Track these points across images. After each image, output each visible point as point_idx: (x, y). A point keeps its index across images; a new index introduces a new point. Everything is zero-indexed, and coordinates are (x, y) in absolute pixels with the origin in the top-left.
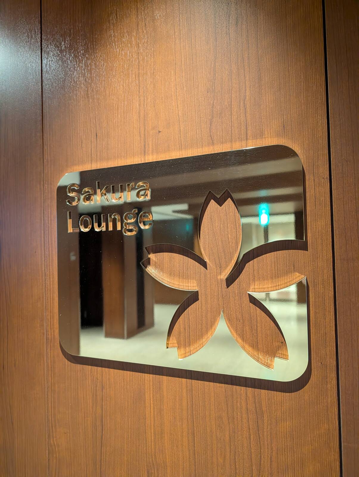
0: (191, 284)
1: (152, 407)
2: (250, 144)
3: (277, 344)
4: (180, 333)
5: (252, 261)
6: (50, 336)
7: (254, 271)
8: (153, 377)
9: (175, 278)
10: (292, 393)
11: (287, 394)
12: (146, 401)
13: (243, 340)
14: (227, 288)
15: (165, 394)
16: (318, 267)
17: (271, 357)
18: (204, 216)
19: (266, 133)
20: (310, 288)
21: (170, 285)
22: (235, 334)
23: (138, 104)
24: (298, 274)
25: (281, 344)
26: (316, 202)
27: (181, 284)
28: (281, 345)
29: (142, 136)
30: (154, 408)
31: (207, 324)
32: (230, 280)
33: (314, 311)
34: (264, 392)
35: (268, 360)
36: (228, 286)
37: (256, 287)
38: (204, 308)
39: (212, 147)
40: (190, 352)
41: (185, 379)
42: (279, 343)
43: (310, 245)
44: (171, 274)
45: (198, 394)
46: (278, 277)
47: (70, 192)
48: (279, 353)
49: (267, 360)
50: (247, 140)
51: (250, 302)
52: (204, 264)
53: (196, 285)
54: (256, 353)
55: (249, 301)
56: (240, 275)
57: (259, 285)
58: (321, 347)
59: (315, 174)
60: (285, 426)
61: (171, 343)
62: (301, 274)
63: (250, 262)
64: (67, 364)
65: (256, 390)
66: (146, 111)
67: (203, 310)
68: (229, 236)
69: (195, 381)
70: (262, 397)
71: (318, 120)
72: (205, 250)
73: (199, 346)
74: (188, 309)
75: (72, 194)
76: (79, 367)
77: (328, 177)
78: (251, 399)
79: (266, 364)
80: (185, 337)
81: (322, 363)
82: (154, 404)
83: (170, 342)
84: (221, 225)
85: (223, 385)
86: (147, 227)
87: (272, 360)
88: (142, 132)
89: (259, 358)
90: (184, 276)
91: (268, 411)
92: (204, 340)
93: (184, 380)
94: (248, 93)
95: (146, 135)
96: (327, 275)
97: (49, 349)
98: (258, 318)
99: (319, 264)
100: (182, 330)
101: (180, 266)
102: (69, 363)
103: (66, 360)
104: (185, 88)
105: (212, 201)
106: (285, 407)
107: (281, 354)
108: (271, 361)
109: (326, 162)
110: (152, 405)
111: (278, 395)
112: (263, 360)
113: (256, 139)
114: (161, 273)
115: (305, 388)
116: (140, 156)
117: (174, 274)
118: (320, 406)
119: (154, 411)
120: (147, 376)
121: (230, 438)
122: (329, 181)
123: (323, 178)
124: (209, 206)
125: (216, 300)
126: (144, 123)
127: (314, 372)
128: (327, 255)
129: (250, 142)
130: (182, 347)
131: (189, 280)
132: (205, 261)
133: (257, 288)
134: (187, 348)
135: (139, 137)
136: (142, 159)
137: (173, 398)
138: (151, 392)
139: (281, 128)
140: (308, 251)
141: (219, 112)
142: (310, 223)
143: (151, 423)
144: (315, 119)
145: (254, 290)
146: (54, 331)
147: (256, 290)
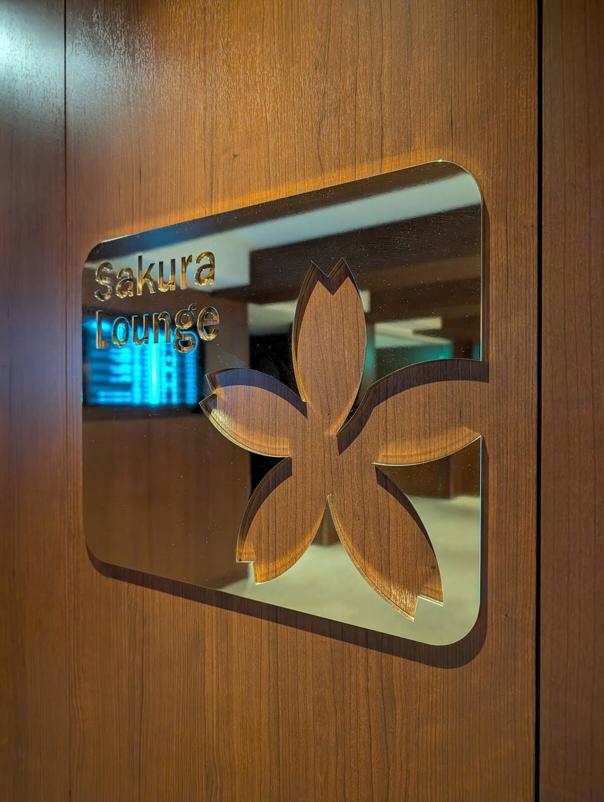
0: (280, 444)
1: (215, 665)
2: (387, 165)
3: (424, 570)
4: (260, 535)
5: (384, 402)
7: (386, 421)
8: (217, 612)
9: (255, 434)
10: (449, 669)
11: (439, 669)
12: (206, 652)
13: (364, 555)
14: (339, 454)
15: (235, 643)
16: (507, 416)
17: (413, 595)
19: (417, 139)
20: (491, 460)
21: (247, 445)
22: (351, 543)
24: (467, 430)
25: (431, 570)
26: (510, 280)
27: (264, 444)
28: (432, 572)
29: (208, 166)
30: (218, 667)
33: (496, 508)
34: (398, 661)
36: (341, 451)
39: (320, 177)
40: (276, 572)
41: (267, 621)
43: (492, 371)
44: (248, 425)
45: (286, 649)
46: (430, 436)
47: (101, 278)
50: (382, 157)
51: (378, 483)
52: (302, 408)
53: (288, 447)
54: (385, 584)
55: (376, 482)
56: (363, 431)
57: (394, 449)
58: (507, 583)
59: (508, 218)
60: (434, 732)
61: (245, 553)
62: (474, 430)
63: (381, 404)
65: (384, 654)
67: (299, 495)
69: (283, 626)
70: (394, 670)
71: (520, 101)
73: (289, 562)
74: (274, 491)
75: (104, 281)
77: (536, 225)
78: (374, 672)
79: (402, 606)
80: (268, 543)
81: (507, 616)
82: (217, 659)
83: (244, 551)
84: (333, 332)
85: (328, 639)
86: (212, 337)
88: (208, 158)
89: (391, 595)
90: (270, 430)
91: (404, 698)
92: (298, 551)
93: (265, 622)
94: (386, 62)
95: (215, 164)
96: (526, 434)
98: (392, 516)
99: (509, 410)
100: (263, 529)
101: (263, 410)
102: (99, 574)
103: (95, 569)
105: (319, 283)
106: (434, 695)
107: (432, 590)
109: (531, 192)
110: (215, 662)
111: (423, 671)
113: (399, 154)
115: (472, 661)
116: (203, 205)
117: (253, 425)
118: (500, 702)
119: (217, 673)
120: (208, 609)
121: (337, 740)
122: (536, 231)
123: (525, 227)
124: (313, 294)
125: (319, 477)
126: (212, 142)
127: (492, 634)
128: (527, 392)
129: (388, 161)
130: (263, 560)
131: (278, 437)
132: (304, 401)
134: (271, 564)
135: (203, 169)
136: (207, 210)
137: (247, 653)
138: (214, 637)
139: (446, 125)
140: (488, 382)
141: (334, 106)
142: (494, 325)
143: (213, 692)
144: (513, 101)
145: (385, 459)
147: (390, 460)
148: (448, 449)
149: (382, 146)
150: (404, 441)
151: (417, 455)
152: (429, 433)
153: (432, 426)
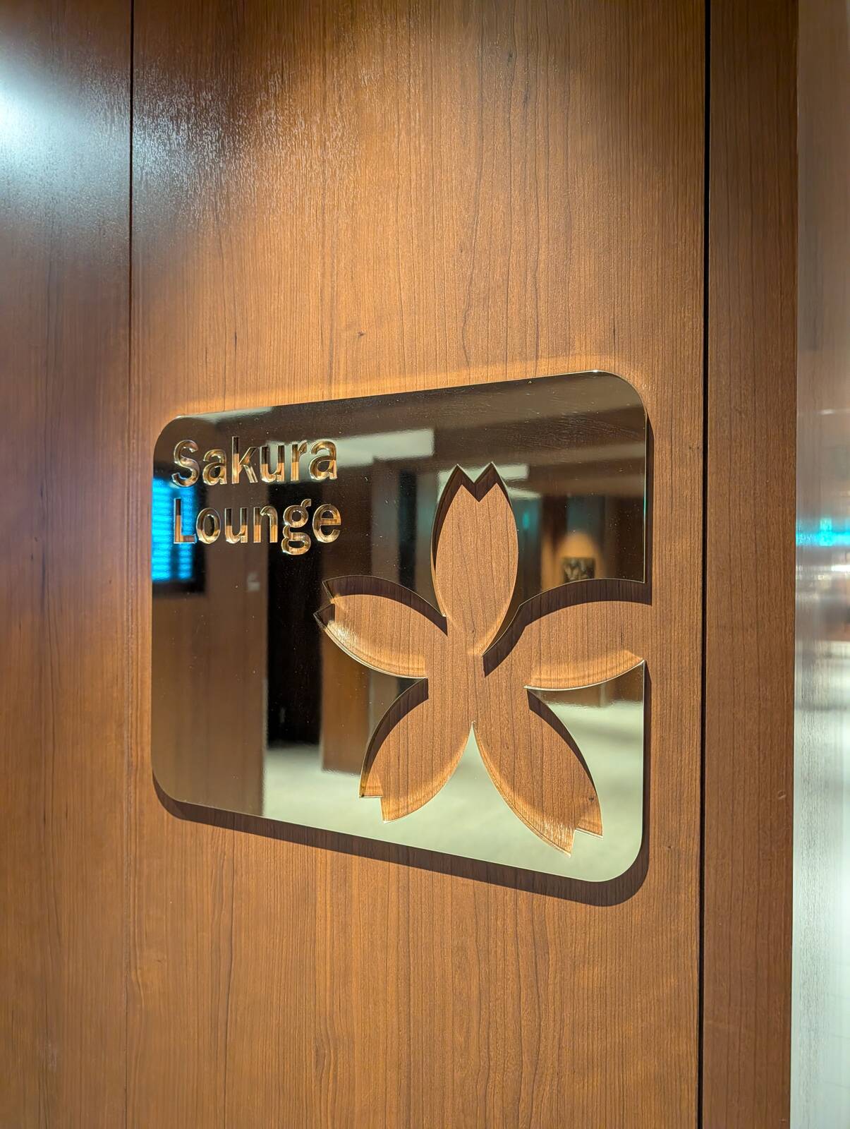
0: (413, 664)
1: (329, 919)
2: (543, 367)
3: (581, 802)
4: (388, 765)
5: (537, 621)
6: (134, 759)
7: (540, 641)
8: (332, 857)
9: (382, 651)
10: (608, 907)
11: (597, 908)
12: (318, 905)
13: (513, 788)
14: (485, 676)
15: (355, 892)
16: (671, 641)
17: (569, 828)
18: (446, 521)
19: (577, 344)
20: (654, 686)
21: (372, 663)
22: (498, 774)
23: (319, 273)
24: (629, 653)
25: (589, 801)
26: (674, 500)
27: (394, 663)
28: (590, 803)
29: (327, 342)
30: (332, 921)
31: (442, 750)
32: (493, 660)
33: (658, 736)
34: (551, 903)
35: (561, 832)
36: (487, 672)
37: (543, 676)
38: (438, 716)
39: (465, 371)
40: (407, 808)
41: (396, 865)
42: (585, 799)
43: (656, 593)
44: (375, 641)
45: (419, 896)
46: (588, 659)
47: (180, 458)
48: (585, 821)
49: (561, 835)
50: (537, 358)
51: (531, 708)
52: (442, 624)
53: (424, 667)
54: (538, 819)
55: (528, 707)
56: (513, 651)
57: (549, 672)
58: (670, 813)
59: (673, 438)
60: (591, 975)
61: (370, 787)
62: (636, 654)
63: (534, 623)
64: (165, 818)
65: (536, 895)
66: (335, 289)
67: (437, 721)
68: (494, 565)
69: (416, 869)
70: (546, 911)
71: (685, 320)
72: (443, 593)
73: (424, 797)
74: (406, 717)
75: (184, 463)
76: (189, 825)
77: (701, 447)
78: (524, 915)
79: (556, 841)
80: (399, 775)
81: (670, 847)
82: (332, 912)
83: (368, 785)
84: (479, 541)
85: (470, 881)
86: (330, 539)
87: (571, 834)
88: (327, 334)
89: (544, 830)
90: (400, 646)
91: (557, 941)
92: (435, 784)
93: (393, 866)
94: (542, 257)
95: (335, 339)
96: (690, 660)
97: (132, 787)
98: (546, 745)
99: (673, 634)
100: (392, 760)
101: (393, 625)
102: (171, 816)
103: (166, 811)
104: (415, 241)
105: (462, 487)
106: (592, 935)
107: (589, 823)
108: (569, 836)
109: (697, 413)
110: (329, 914)
111: (579, 910)
112: (552, 832)
113: (556, 356)
114: (355, 637)
115: (634, 897)
116: (320, 385)
117: (381, 641)
118: (662, 939)
119: (332, 927)
120: (321, 853)
121: (480, 993)
122: (701, 454)
123: (690, 448)
124: (455, 498)
125: (461, 701)
126: (331, 314)
127: (654, 865)
128: (692, 617)
129: (543, 363)
130: (392, 795)
131: (411, 655)
132: (444, 616)
133: (545, 680)
134: (402, 799)
135: (320, 344)
136: (325, 392)
137: (370, 902)
138: (329, 887)
139: (608, 334)
140: (651, 604)
141: (482, 296)
142: (658, 545)
143: (325, 953)
144: (679, 318)
145: (539, 682)
146: (142, 750)
147: (543, 683)
148: (608, 674)
149: (537, 345)
150: (560, 663)
151: (574, 679)
152: (588, 656)
153: (591, 648)
